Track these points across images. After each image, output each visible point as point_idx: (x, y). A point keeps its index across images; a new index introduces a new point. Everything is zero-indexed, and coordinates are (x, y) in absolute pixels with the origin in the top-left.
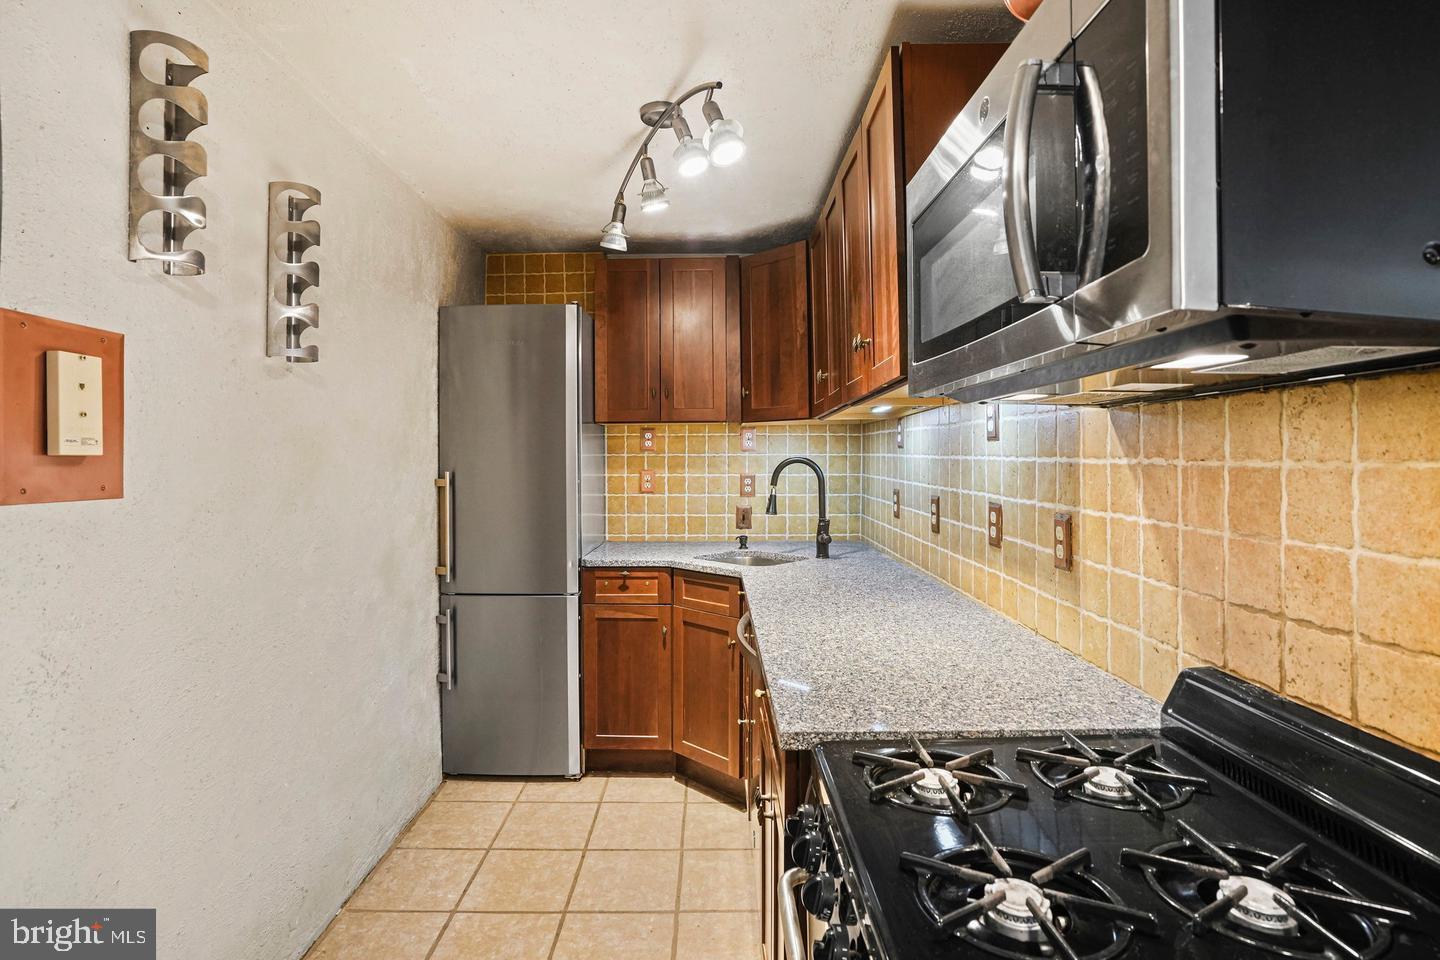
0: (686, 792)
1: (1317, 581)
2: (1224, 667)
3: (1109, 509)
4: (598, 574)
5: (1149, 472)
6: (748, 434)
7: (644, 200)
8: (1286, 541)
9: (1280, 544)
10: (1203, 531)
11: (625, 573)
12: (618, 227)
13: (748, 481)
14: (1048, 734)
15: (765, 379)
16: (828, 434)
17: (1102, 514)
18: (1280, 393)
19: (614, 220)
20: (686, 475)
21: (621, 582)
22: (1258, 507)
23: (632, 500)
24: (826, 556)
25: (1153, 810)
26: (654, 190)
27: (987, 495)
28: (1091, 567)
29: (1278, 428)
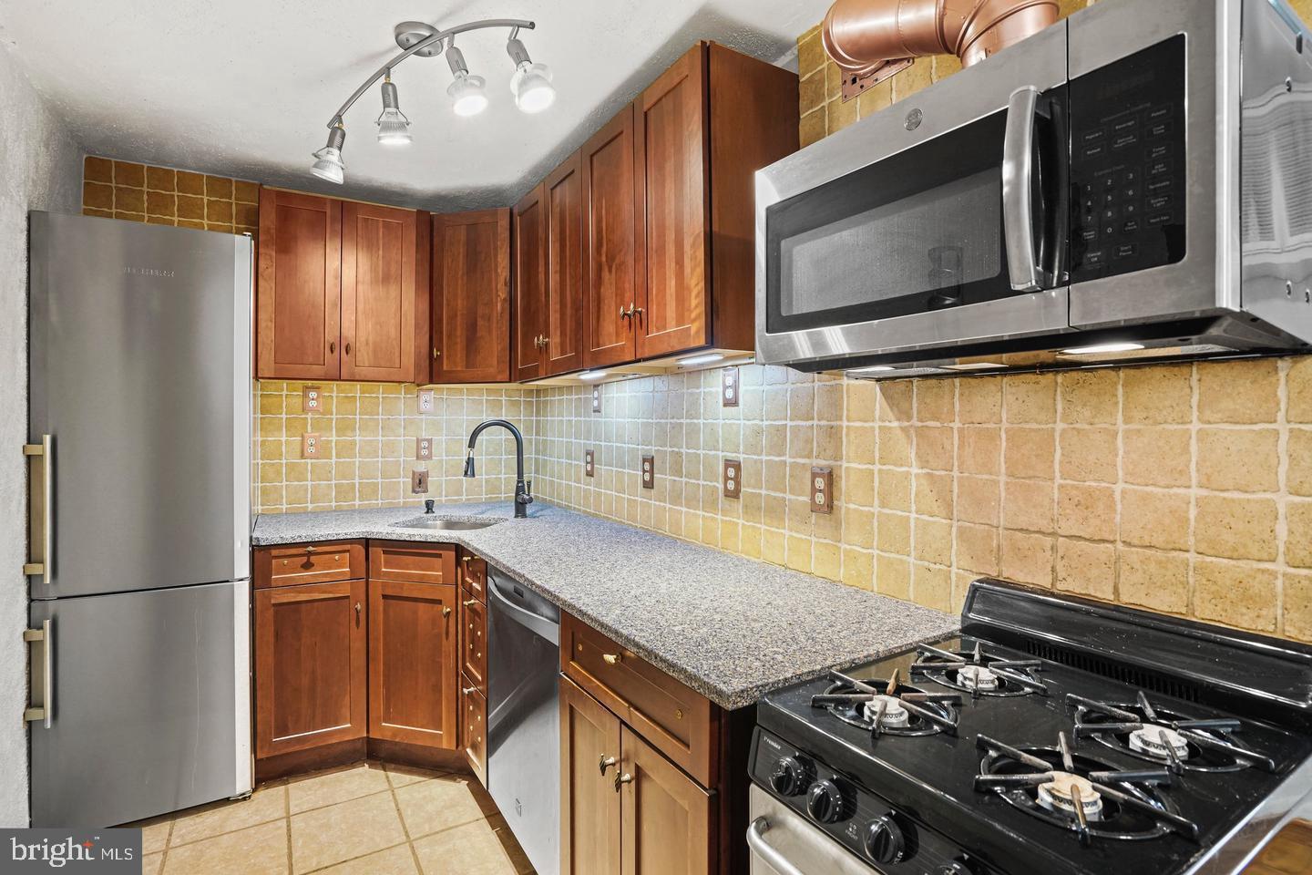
0: (387, 777)
1: (1087, 508)
2: (998, 576)
3: (877, 461)
4: (275, 552)
5: (921, 432)
6: (424, 396)
7: (381, 130)
8: (1058, 481)
9: (1054, 483)
10: (979, 476)
11: (311, 548)
12: (334, 155)
13: (425, 444)
14: (904, 649)
15: (459, 340)
16: (504, 398)
17: (871, 467)
18: (1055, 375)
19: (330, 144)
20: (357, 438)
21: (305, 559)
22: (1034, 458)
23: (291, 467)
24: (524, 516)
25: (1039, 691)
26: (396, 121)
27: (721, 454)
28: (855, 510)
29: (1053, 401)
